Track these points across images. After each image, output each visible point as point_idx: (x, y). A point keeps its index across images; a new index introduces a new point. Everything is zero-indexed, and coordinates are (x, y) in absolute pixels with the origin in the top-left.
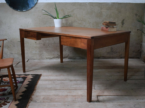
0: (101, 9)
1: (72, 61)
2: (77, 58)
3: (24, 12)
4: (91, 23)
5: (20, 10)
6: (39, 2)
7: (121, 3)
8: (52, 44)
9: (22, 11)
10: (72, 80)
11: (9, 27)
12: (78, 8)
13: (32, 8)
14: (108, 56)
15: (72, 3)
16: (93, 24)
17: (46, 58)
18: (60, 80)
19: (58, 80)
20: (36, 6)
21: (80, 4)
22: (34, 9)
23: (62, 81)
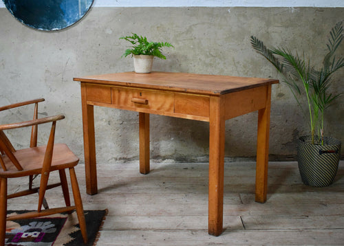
0: (268, 24)
1: (186, 169)
2: (198, 158)
3: (56, 34)
4: (238, 63)
5: (43, 28)
6: (96, 5)
7: (321, 10)
8: (130, 120)
9: (51, 31)
10: (196, 231)
11: (12, 73)
12: (203, 23)
13: (77, 22)
14: (286, 152)
15: (189, 9)
16: (244, 67)
17: (114, 160)
18: (161, 230)
19: (155, 230)
20: (88, 17)
21: (211, 12)
22: (82, 24)
23: (169, 234)
